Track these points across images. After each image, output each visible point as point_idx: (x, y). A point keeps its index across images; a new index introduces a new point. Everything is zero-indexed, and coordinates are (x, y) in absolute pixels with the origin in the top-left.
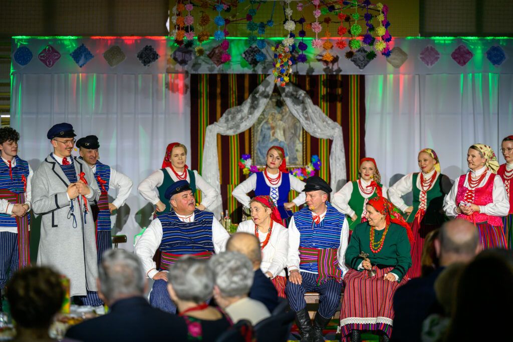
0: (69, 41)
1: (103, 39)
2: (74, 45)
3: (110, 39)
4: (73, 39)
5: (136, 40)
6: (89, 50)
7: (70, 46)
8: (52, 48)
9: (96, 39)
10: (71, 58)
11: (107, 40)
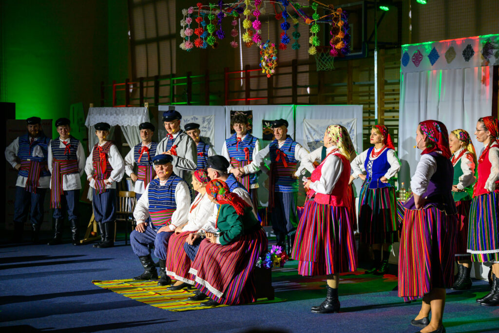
0: (428, 45)
1: (446, 42)
2: (430, 49)
3: (449, 42)
4: (430, 44)
5: (463, 41)
6: (438, 51)
7: (428, 50)
8: (419, 52)
9: (442, 42)
10: (428, 59)
11: (447, 42)
